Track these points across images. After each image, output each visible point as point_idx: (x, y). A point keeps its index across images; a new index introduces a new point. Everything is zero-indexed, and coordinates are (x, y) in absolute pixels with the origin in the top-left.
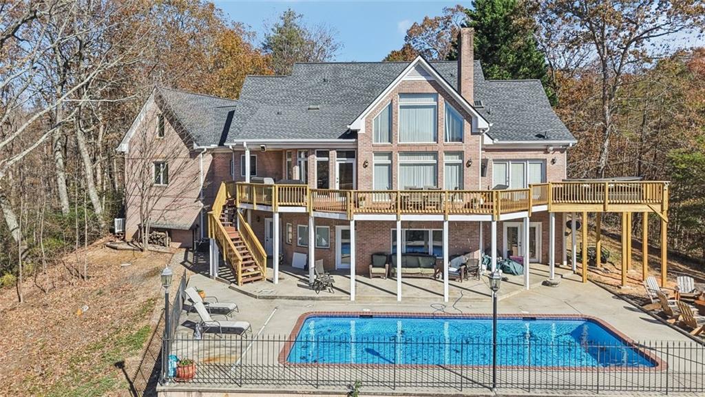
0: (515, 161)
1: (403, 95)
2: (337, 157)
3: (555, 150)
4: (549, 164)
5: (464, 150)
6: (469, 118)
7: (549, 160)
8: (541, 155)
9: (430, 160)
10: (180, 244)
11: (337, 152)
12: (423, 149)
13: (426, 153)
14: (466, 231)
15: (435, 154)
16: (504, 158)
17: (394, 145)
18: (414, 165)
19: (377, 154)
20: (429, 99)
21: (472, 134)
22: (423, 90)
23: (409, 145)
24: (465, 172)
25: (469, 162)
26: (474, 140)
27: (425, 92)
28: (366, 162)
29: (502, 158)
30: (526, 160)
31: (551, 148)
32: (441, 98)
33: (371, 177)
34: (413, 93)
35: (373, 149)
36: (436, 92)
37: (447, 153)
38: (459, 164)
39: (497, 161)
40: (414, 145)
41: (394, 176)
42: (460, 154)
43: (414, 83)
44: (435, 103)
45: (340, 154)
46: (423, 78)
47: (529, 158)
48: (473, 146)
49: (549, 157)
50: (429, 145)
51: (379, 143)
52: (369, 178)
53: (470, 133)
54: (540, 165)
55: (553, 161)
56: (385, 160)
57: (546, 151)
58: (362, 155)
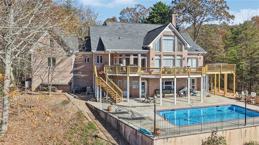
1: (164, 35)
3: (201, 55)
5: (182, 54)
6: (184, 44)
7: (199, 58)
8: (197, 56)
9: (172, 57)
10: (62, 91)
13: (171, 55)
14: (183, 81)
15: (174, 56)
17: (162, 52)
18: (167, 59)
19: (156, 55)
20: (172, 37)
21: (185, 49)
23: (166, 53)
24: (183, 62)
25: (184, 58)
26: (185, 51)
27: (171, 35)
28: (153, 58)
30: (192, 58)
31: (200, 54)
32: (176, 37)
33: (154, 64)
34: (168, 35)
36: (174, 35)
37: (178, 55)
38: (181, 59)
40: (168, 53)
41: (161, 63)
42: (181, 56)
43: (168, 32)
44: (174, 39)
45: (142, 55)
46: (171, 30)
48: (185, 53)
49: (199, 57)
50: (172, 53)
51: (156, 52)
52: (153, 64)
53: (184, 49)
54: (196, 60)
55: (200, 58)
56: (158, 57)
57: (198, 55)
58: (152, 56)
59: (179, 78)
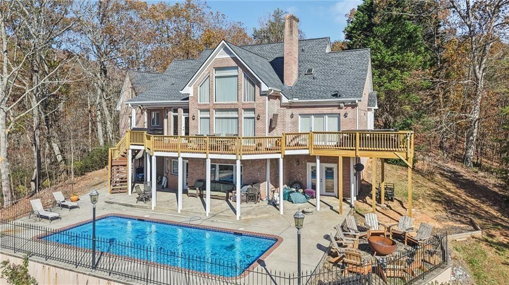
0: (316, 115)
1: (217, 69)
2: (184, 113)
3: (346, 106)
4: (342, 117)
5: (255, 107)
6: (258, 84)
7: (342, 114)
8: (336, 110)
9: (235, 115)
11: (184, 109)
12: (228, 107)
13: (232, 110)
14: (257, 167)
15: (236, 111)
16: (307, 113)
17: (211, 104)
18: (225, 118)
19: (202, 110)
20: (234, 71)
22: (228, 64)
24: (256, 123)
25: (258, 116)
26: (262, 100)
27: (230, 66)
28: (194, 116)
29: (305, 113)
30: (324, 115)
31: (342, 105)
32: (240, 70)
33: (198, 127)
34: (223, 67)
35: (198, 107)
36: (237, 65)
37: (245, 110)
39: (303, 115)
40: (223, 104)
41: (211, 126)
43: (223, 60)
44: (237, 74)
46: (229, 56)
47: (326, 113)
48: (261, 104)
49: (342, 112)
51: (203, 103)
52: (196, 127)
53: (259, 95)
54: (337, 118)
55: (345, 116)
56: (207, 115)
57: (340, 108)
58: (192, 111)
59: (248, 160)
